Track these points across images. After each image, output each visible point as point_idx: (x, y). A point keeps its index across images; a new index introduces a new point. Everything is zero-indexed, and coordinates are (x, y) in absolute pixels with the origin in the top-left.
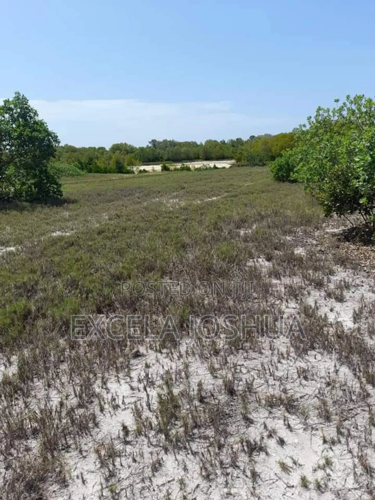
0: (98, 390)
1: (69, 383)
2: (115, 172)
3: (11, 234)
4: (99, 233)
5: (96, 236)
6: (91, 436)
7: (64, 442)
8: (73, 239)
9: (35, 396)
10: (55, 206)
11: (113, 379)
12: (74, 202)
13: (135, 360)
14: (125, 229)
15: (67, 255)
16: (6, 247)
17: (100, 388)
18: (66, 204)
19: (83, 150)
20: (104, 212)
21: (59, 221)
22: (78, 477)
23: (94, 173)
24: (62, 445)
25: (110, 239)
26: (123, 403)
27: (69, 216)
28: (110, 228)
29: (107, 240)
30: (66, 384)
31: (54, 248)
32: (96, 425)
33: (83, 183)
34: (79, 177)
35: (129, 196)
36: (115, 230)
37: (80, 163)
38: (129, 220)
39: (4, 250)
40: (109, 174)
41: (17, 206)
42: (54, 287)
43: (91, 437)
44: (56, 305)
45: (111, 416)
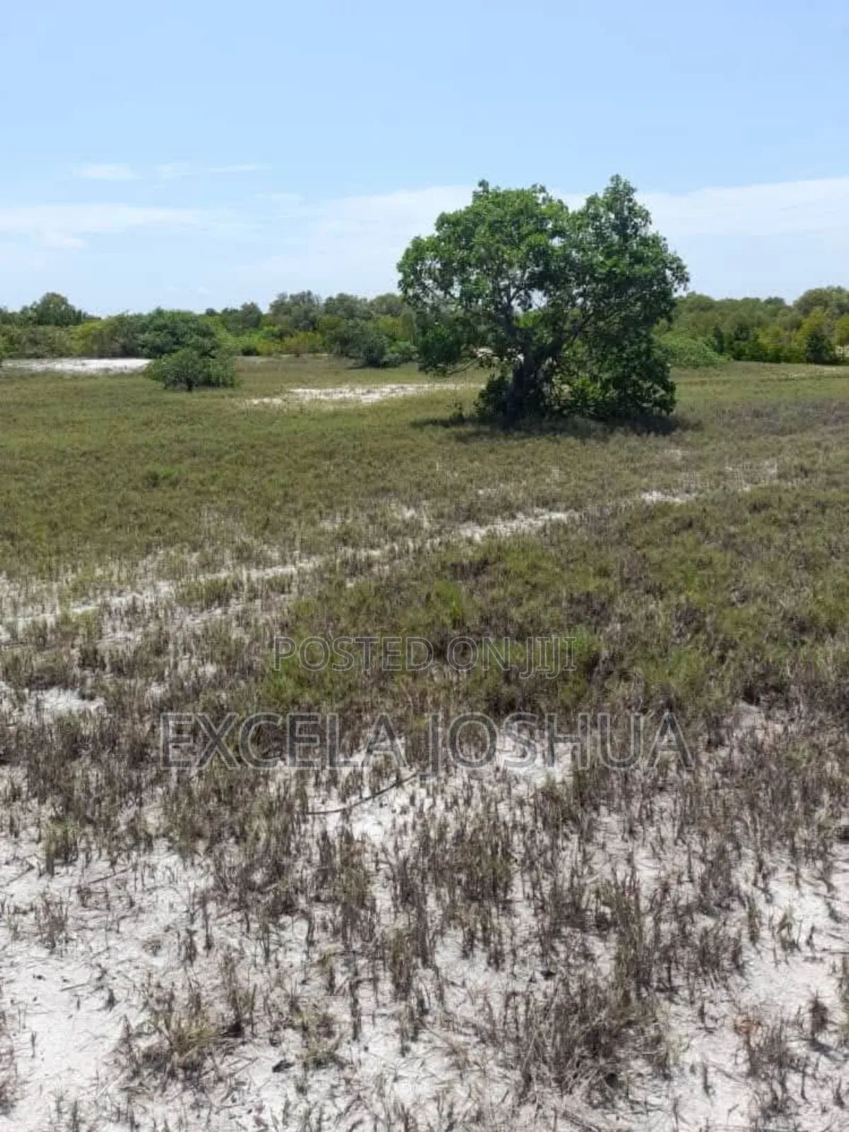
0: (745, 887)
1: (676, 844)
2: (800, 361)
3: (561, 485)
4: (755, 508)
5: (747, 515)
6: (727, 988)
7: (665, 974)
8: (692, 514)
9: (603, 846)
10: (652, 434)
11: (782, 873)
12: (698, 426)
13: (841, 847)
14: (823, 507)
15: (679, 550)
16: (551, 510)
17: (750, 883)
18: (679, 431)
19: (730, 306)
20: (768, 457)
21: (660, 467)
22: (693, 1070)
23: (748, 360)
24: (660, 980)
25: (782, 526)
26: (809, 942)
27: (684, 458)
28: (784, 499)
29: (773, 528)
30: (669, 843)
31: (646, 528)
32: (739, 968)
33: (718, 383)
34: (711, 368)
35: (836, 422)
36: (796, 506)
37: (718, 335)
38: (836, 484)
39: (547, 517)
40: (783, 365)
41: (575, 427)
42: (650, 617)
43: (724, 991)
44: (653, 658)
45: (777, 963)
